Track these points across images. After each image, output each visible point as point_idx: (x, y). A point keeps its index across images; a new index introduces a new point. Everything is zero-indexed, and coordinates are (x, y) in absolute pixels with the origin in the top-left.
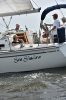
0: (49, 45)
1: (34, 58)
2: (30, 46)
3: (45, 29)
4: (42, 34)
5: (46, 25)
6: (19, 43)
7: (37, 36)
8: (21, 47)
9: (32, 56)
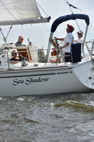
0: (59, 64)
1: (39, 81)
2: (35, 65)
3: (54, 45)
4: (51, 51)
5: (57, 39)
6: (20, 60)
7: (43, 53)
8: (23, 65)
9: (37, 78)
